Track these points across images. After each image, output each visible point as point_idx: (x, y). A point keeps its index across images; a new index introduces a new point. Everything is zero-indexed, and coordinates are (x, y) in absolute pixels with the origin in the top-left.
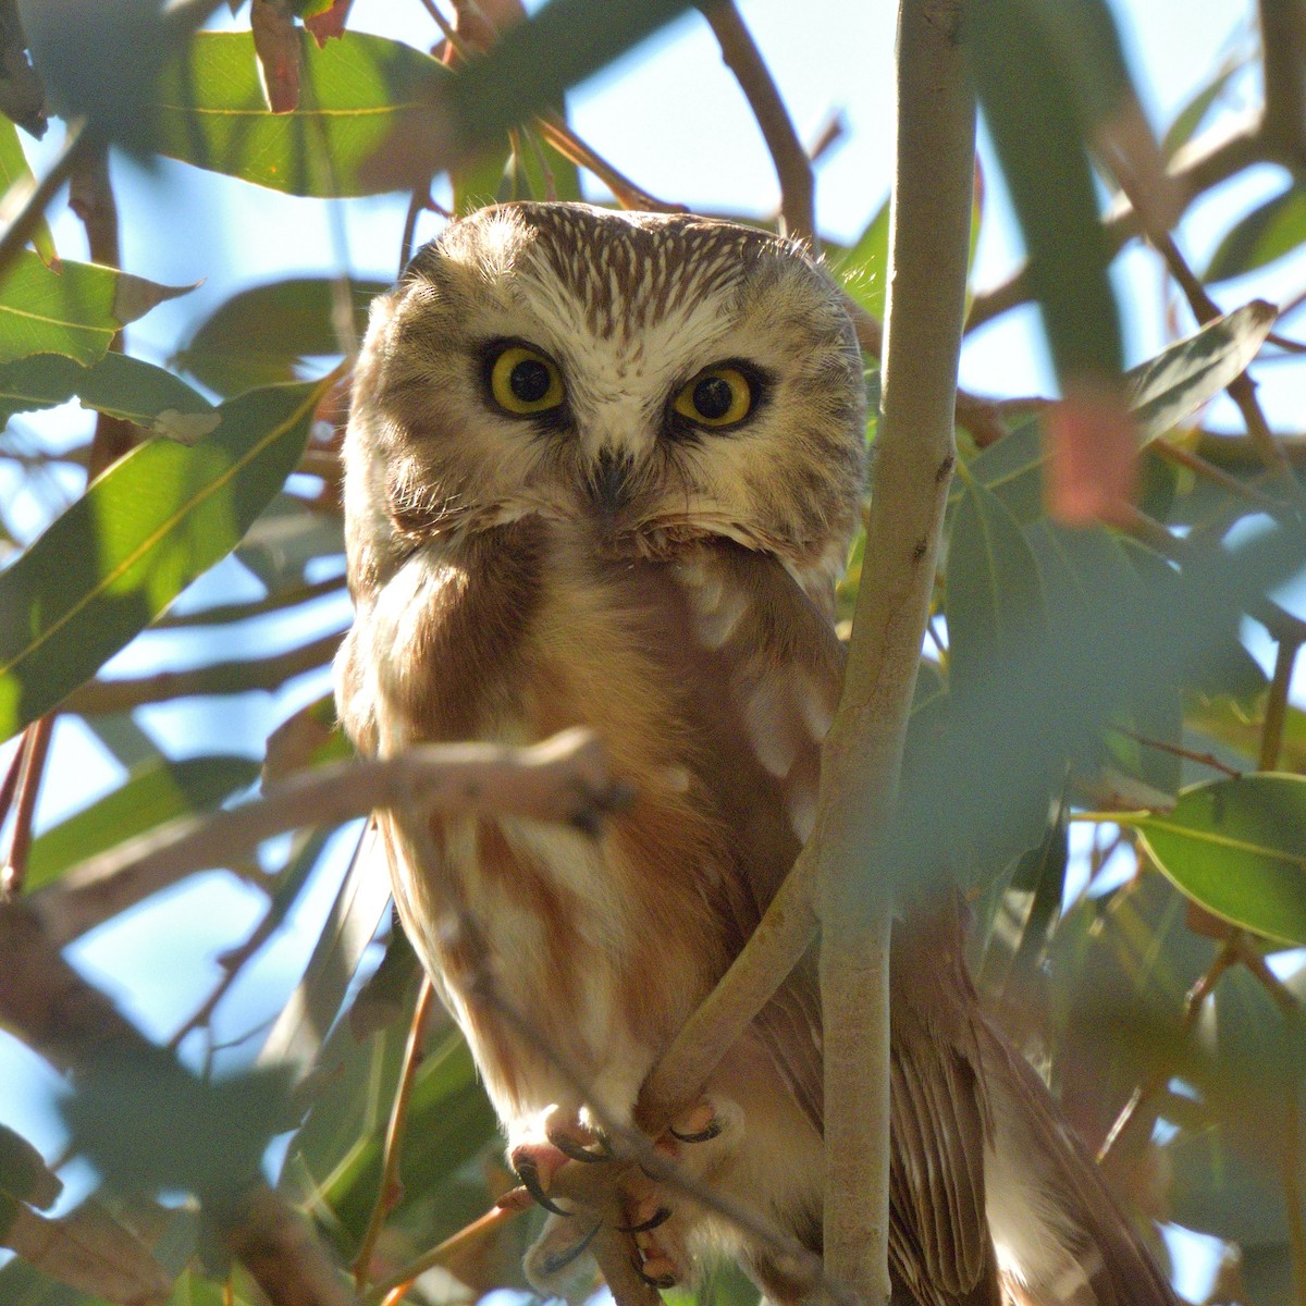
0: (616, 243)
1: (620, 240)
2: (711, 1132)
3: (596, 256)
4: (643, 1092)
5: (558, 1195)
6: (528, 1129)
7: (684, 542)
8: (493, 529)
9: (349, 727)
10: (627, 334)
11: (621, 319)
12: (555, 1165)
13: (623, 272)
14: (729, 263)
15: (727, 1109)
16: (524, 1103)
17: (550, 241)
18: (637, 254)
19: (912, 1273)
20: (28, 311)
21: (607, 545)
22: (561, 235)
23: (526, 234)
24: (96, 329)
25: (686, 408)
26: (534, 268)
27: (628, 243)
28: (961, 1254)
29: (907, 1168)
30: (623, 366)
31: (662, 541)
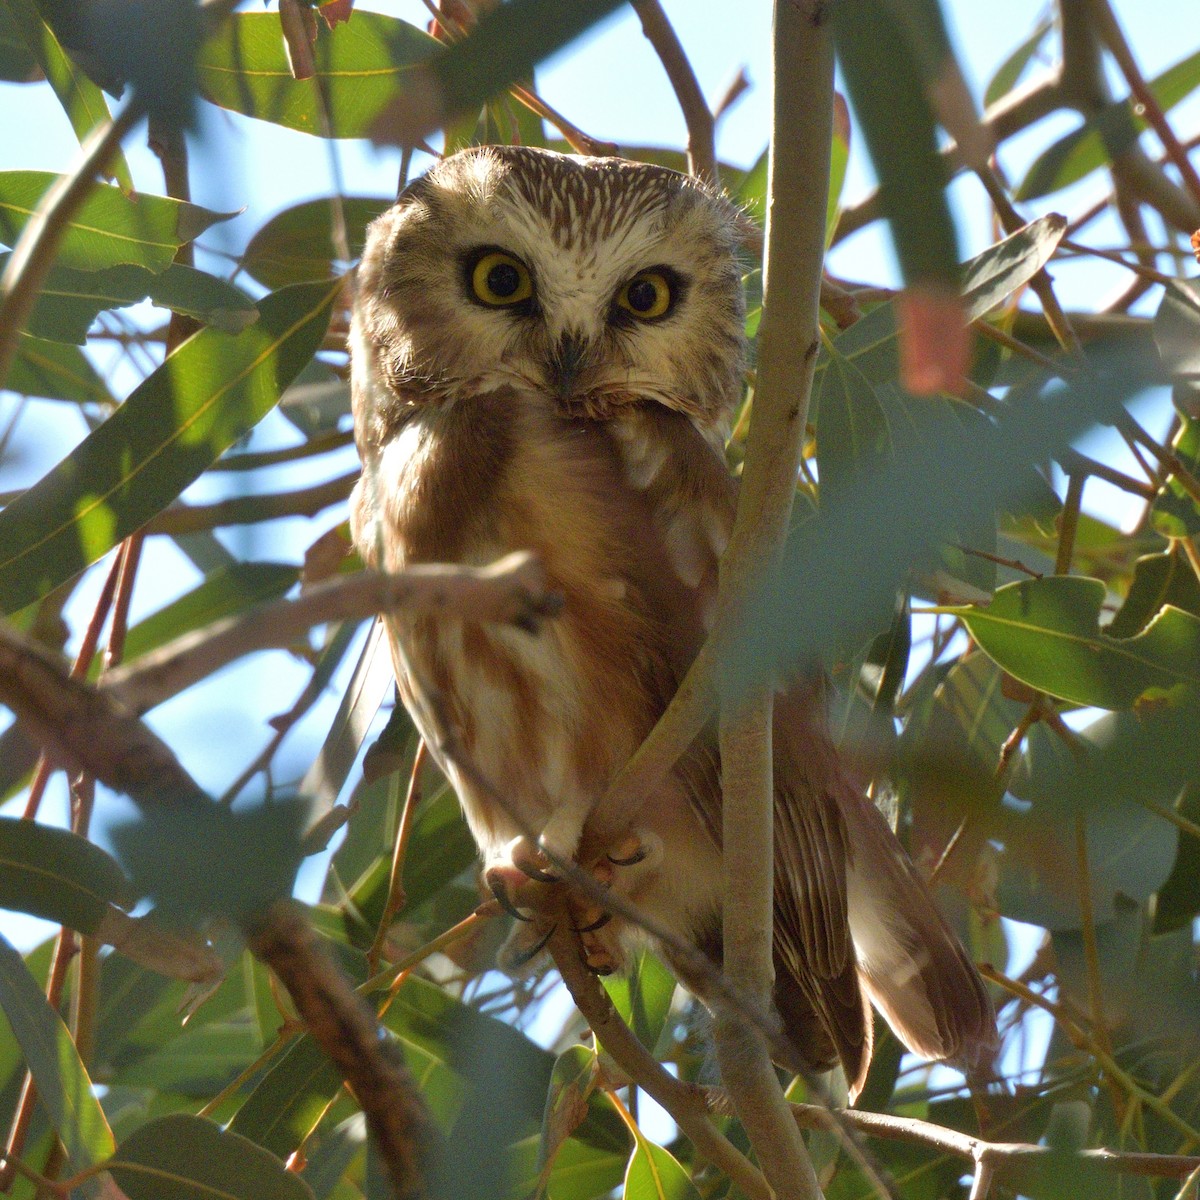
0: (571, 176)
1: (574, 174)
2: (639, 857)
3: (557, 187)
4: (586, 828)
5: (522, 905)
6: (499, 856)
7: (621, 404)
8: (476, 397)
9: (361, 550)
10: (583, 246)
11: (580, 235)
12: (519, 883)
13: (579, 199)
14: (656, 192)
15: (649, 839)
16: (497, 834)
17: (520, 174)
18: (589, 186)
19: (794, 961)
20: (112, 232)
21: (563, 405)
22: (529, 170)
23: (501, 168)
24: (164, 245)
25: (624, 303)
26: (510, 193)
27: (581, 177)
28: (832, 948)
29: (792, 884)
30: (581, 270)
31: (604, 404)
